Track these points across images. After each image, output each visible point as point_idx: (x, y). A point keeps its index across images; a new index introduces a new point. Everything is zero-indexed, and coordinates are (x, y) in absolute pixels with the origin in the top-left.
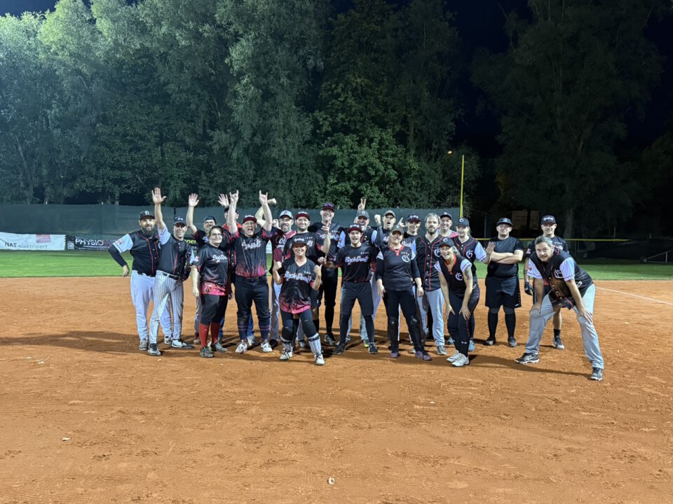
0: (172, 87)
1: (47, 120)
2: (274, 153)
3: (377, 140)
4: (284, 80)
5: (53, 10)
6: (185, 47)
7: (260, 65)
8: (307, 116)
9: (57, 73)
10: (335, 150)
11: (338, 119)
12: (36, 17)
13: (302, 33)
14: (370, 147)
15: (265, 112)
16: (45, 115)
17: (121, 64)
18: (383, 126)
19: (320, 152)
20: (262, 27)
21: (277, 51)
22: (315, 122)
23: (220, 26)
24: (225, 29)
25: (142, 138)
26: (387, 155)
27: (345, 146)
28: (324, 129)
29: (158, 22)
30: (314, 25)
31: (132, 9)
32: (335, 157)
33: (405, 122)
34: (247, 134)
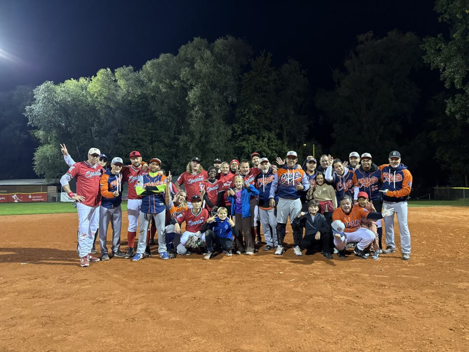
0: (158, 113)
1: (91, 132)
2: (212, 146)
3: (267, 138)
4: (217, 108)
5: (96, 76)
6: (165, 92)
7: (203, 100)
8: (229, 126)
9: (97, 108)
10: (244, 144)
11: (246, 127)
12: (86, 80)
13: (226, 83)
14: (263, 142)
15: (207, 125)
16: (91, 131)
17: (131, 102)
18: (270, 130)
19: (237, 145)
20: (205, 81)
21: (213, 93)
22: (233, 130)
23: (182, 81)
24: (185, 83)
25: (142, 140)
26: (272, 145)
27: (249, 141)
28: (238, 133)
29: (150, 80)
30: (232, 79)
31: (136, 74)
32: (244, 147)
33: (281, 128)
34: (197, 136)
